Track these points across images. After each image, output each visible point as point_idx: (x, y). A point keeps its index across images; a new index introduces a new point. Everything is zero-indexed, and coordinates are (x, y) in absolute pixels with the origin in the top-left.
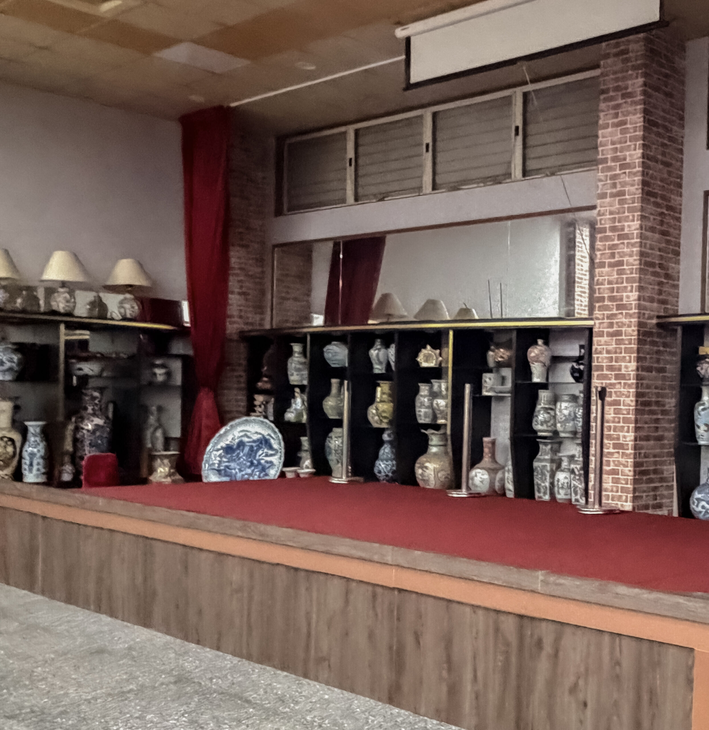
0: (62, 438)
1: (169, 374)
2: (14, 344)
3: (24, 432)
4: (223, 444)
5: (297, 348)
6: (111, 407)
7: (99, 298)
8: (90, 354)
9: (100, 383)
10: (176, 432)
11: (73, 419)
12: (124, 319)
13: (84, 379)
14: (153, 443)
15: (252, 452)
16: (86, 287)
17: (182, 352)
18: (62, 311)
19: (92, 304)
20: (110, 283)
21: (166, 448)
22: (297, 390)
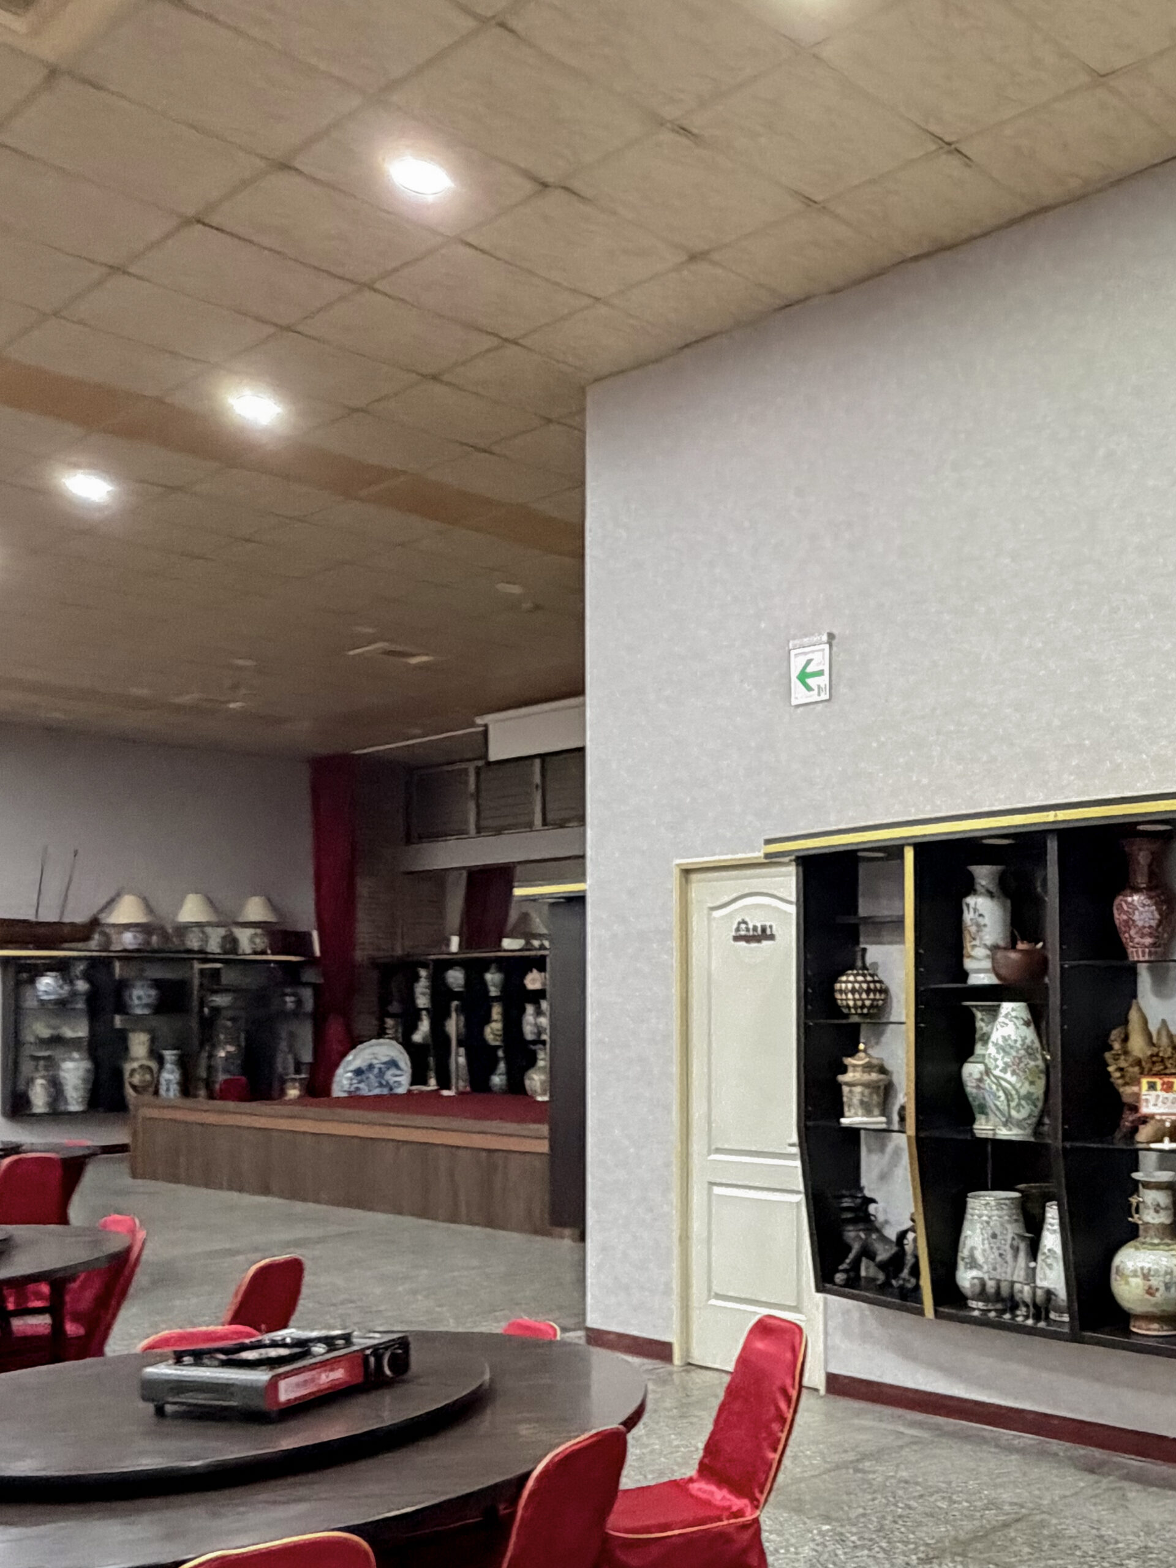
0: (196, 1066)
1: (299, 1002)
2: (152, 980)
3: (161, 1060)
4: (353, 1067)
5: (423, 973)
6: (243, 1036)
7: (232, 933)
8: (221, 987)
9: (230, 1013)
10: (307, 1057)
11: (207, 1048)
12: (255, 953)
13: (216, 1010)
14: (285, 1068)
15: (381, 1073)
16: (218, 925)
17: (313, 980)
18: (196, 948)
19: (224, 938)
20: (241, 920)
21: (298, 1071)
22: (424, 1013)
